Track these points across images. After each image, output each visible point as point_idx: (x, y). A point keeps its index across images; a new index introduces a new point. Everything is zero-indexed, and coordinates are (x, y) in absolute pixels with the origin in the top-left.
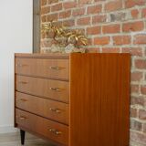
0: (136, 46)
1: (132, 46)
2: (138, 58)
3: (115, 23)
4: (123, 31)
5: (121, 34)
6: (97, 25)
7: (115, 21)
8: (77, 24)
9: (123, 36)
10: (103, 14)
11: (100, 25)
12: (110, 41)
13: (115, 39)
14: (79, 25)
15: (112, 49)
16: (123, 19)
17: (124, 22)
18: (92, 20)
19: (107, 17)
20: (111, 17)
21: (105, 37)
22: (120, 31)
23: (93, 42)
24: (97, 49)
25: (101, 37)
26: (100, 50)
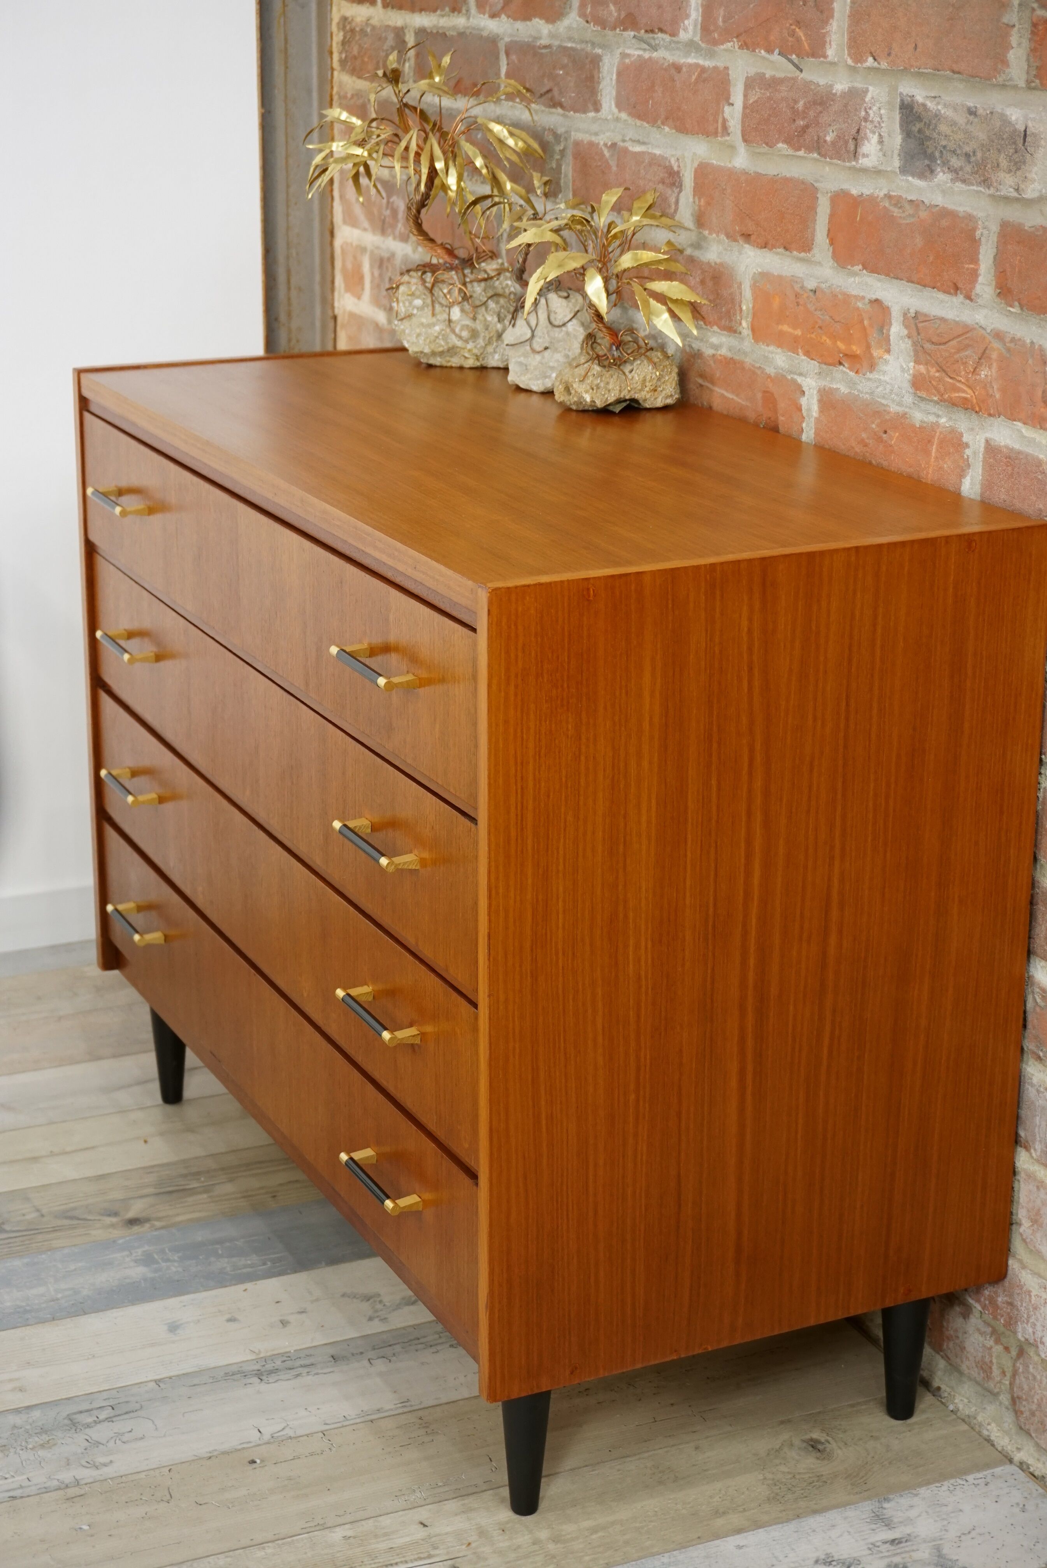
3: (940, 190)
4: (1004, 289)
5: (984, 309)
6: (783, 162)
7: (942, 177)
8: (619, 105)
9: (998, 335)
10: (840, 86)
11: (810, 179)
12: (888, 351)
13: (928, 346)
14: (630, 114)
15: (900, 422)
16: (1002, 175)
17: (1014, 214)
18: (745, 107)
19: (866, 120)
20: (901, 126)
21: (847, 299)
22: (978, 289)
23: (748, 308)
24: (780, 379)
25: (811, 284)
26: (803, 401)
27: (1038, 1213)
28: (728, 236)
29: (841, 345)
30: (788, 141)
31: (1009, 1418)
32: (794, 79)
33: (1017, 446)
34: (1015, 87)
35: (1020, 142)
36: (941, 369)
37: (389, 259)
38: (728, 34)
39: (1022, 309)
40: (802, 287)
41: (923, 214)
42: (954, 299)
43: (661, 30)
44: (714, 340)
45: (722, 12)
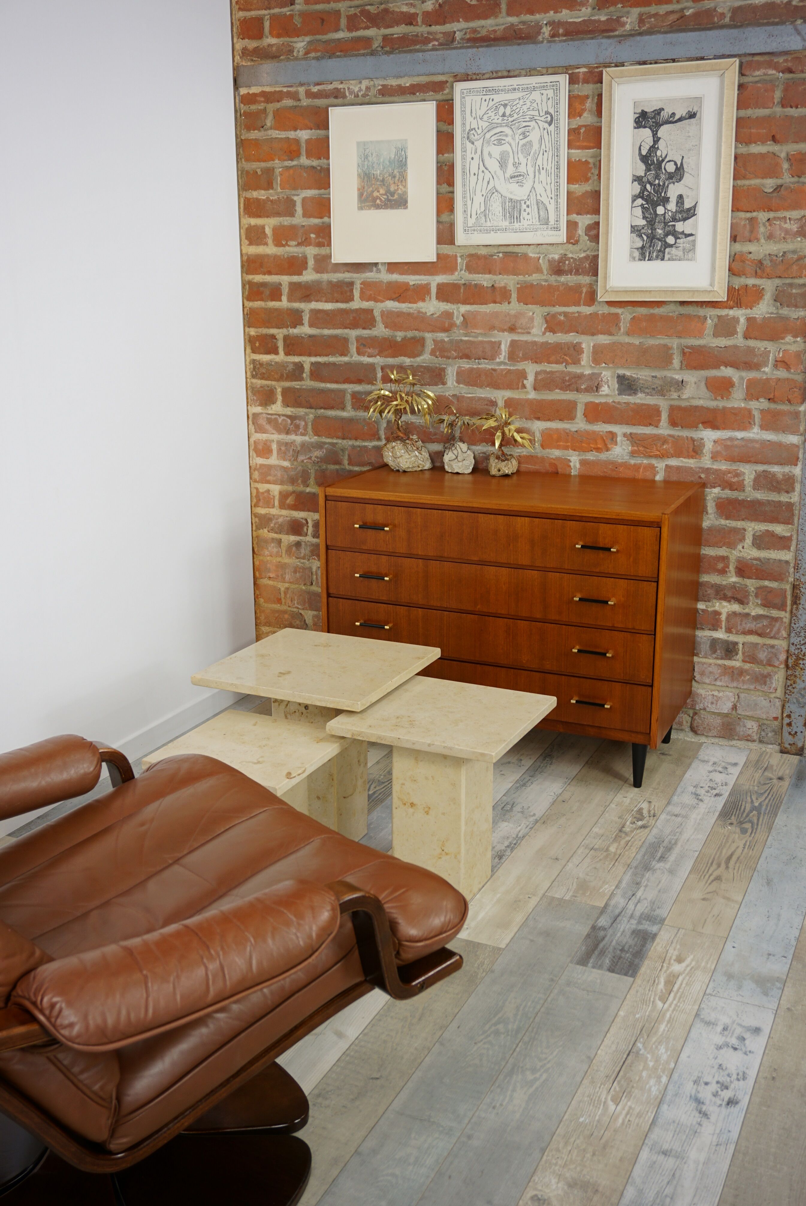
0: (723, 466)
1: (706, 462)
2: (728, 493)
3: (640, 399)
4: (673, 423)
5: (664, 429)
6: (558, 395)
7: (640, 395)
8: (458, 382)
9: (670, 436)
10: (587, 372)
11: (572, 399)
12: (616, 445)
13: (637, 442)
14: (466, 385)
15: (625, 465)
16: (672, 393)
17: (676, 403)
18: (535, 380)
19: (602, 381)
20: (618, 382)
21: (594, 432)
22: (661, 424)
23: (538, 440)
24: (558, 459)
25: (575, 429)
26: (572, 464)
27: (704, 671)
28: (526, 419)
29: (593, 446)
30: (561, 389)
31: (691, 734)
32: (563, 371)
33: (681, 465)
34: (675, 370)
35: (680, 384)
36: (644, 447)
37: (292, 443)
38: (525, 358)
39: (682, 427)
40: (570, 431)
41: (631, 406)
42: (649, 428)
43: (484, 359)
44: (519, 451)
45: (521, 353)
